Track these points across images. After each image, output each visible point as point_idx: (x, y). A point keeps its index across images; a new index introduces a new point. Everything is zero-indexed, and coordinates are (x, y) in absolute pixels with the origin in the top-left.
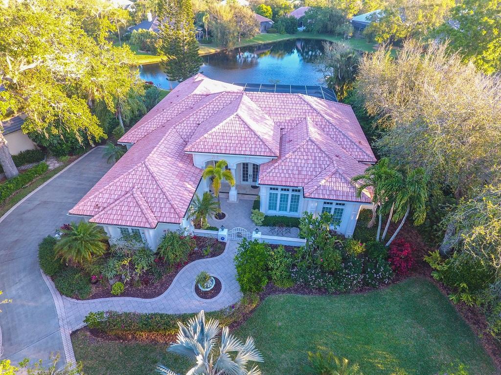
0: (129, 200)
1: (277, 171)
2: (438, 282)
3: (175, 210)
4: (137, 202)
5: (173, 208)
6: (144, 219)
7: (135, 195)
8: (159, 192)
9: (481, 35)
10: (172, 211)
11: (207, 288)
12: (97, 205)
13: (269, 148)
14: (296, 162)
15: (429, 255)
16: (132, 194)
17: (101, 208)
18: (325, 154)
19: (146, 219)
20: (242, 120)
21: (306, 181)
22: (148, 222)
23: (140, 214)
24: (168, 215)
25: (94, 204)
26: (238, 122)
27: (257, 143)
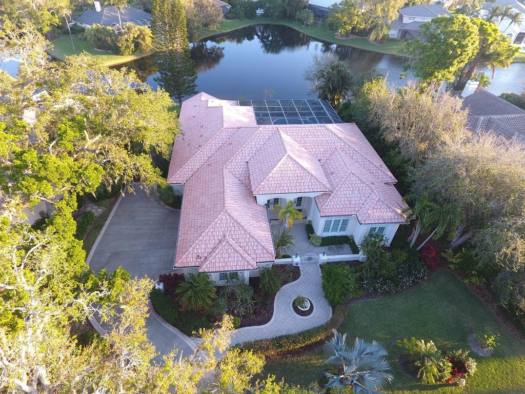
0: (226, 247)
1: (333, 203)
2: (455, 270)
3: (266, 250)
4: (234, 249)
5: (265, 249)
6: (245, 262)
7: (231, 243)
8: (248, 236)
9: (448, 54)
10: (265, 251)
11: (306, 308)
12: (198, 256)
13: (323, 185)
14: (345, 193)
15: (445, 252)
16: (227, 242)
17: (203, 259)
18: (366, 184)
19: (247, 262)
20: (294, 160)
21: (357, 209)
22: (250, 264)
23: (240, 259)
24: (262, 255)
25: (195, 255)
26: (291, 163)
27: (312, 181)
